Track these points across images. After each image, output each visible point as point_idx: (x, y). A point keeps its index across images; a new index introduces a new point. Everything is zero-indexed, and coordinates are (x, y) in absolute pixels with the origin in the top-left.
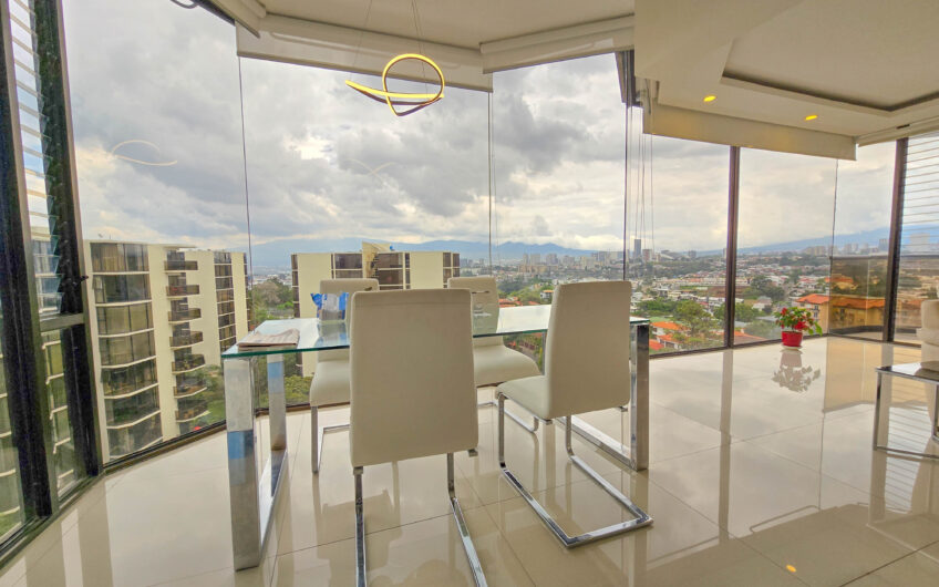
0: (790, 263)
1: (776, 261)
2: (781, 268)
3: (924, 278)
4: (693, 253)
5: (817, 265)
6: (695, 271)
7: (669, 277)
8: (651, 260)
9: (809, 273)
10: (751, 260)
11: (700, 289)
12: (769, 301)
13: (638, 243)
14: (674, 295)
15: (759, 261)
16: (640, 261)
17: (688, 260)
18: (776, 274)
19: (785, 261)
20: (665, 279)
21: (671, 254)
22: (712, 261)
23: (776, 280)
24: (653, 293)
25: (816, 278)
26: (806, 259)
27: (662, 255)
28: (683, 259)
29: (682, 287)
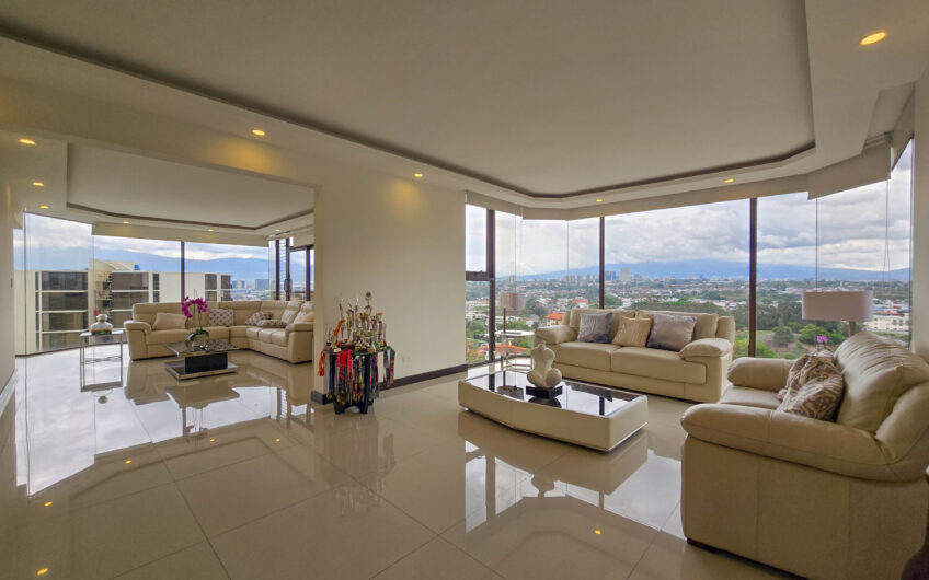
0: (554, 288)
1: (545, 286)
2: (547, 292)
3: (625, 300)
5: (569, 289)
9: (564, 296)
10: (529, 285)
12: (537, 318)
15: (533, 287)
18: (545, 297)
19: (551, 287)
23: (543, 301)
25: (567, 300)
26: (563, 286)
29: (477, 308)
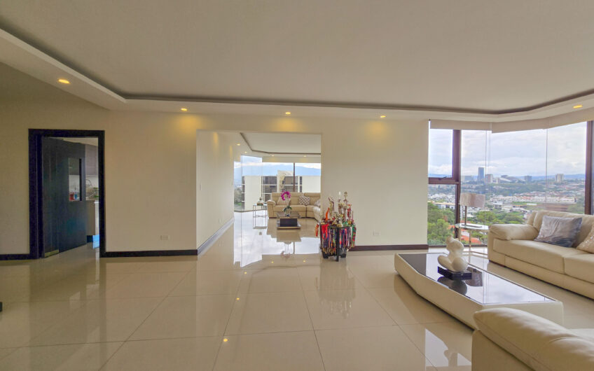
4: (529, 178)
6: (528, 191)
7: (505, 195)
8: (492, 182)
11: (530, 204)
13: (481, 170)
14: (507, 209)
16: (482, 182)
17: (524, 182)
20: (501, 197)
21: (509, 178)
22: (544, 184)
24: (490, 207)
27: (502, 179)
28: (520, 181)
29: (514, 204)
